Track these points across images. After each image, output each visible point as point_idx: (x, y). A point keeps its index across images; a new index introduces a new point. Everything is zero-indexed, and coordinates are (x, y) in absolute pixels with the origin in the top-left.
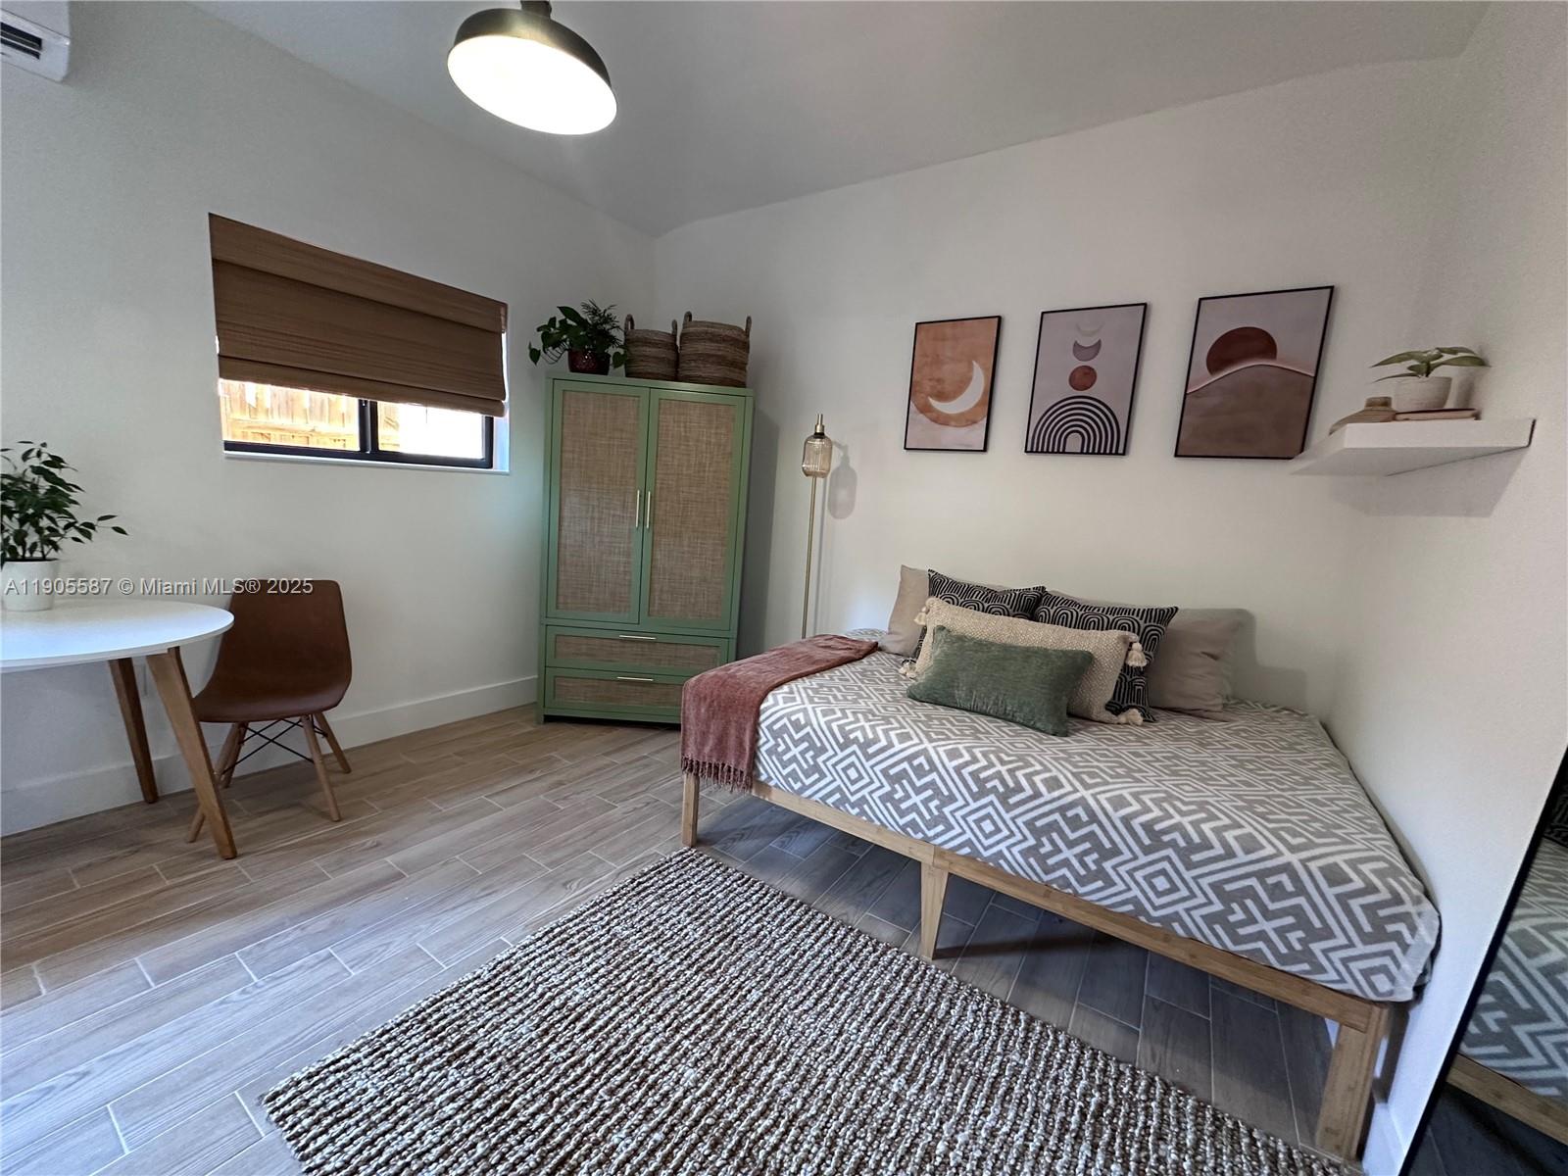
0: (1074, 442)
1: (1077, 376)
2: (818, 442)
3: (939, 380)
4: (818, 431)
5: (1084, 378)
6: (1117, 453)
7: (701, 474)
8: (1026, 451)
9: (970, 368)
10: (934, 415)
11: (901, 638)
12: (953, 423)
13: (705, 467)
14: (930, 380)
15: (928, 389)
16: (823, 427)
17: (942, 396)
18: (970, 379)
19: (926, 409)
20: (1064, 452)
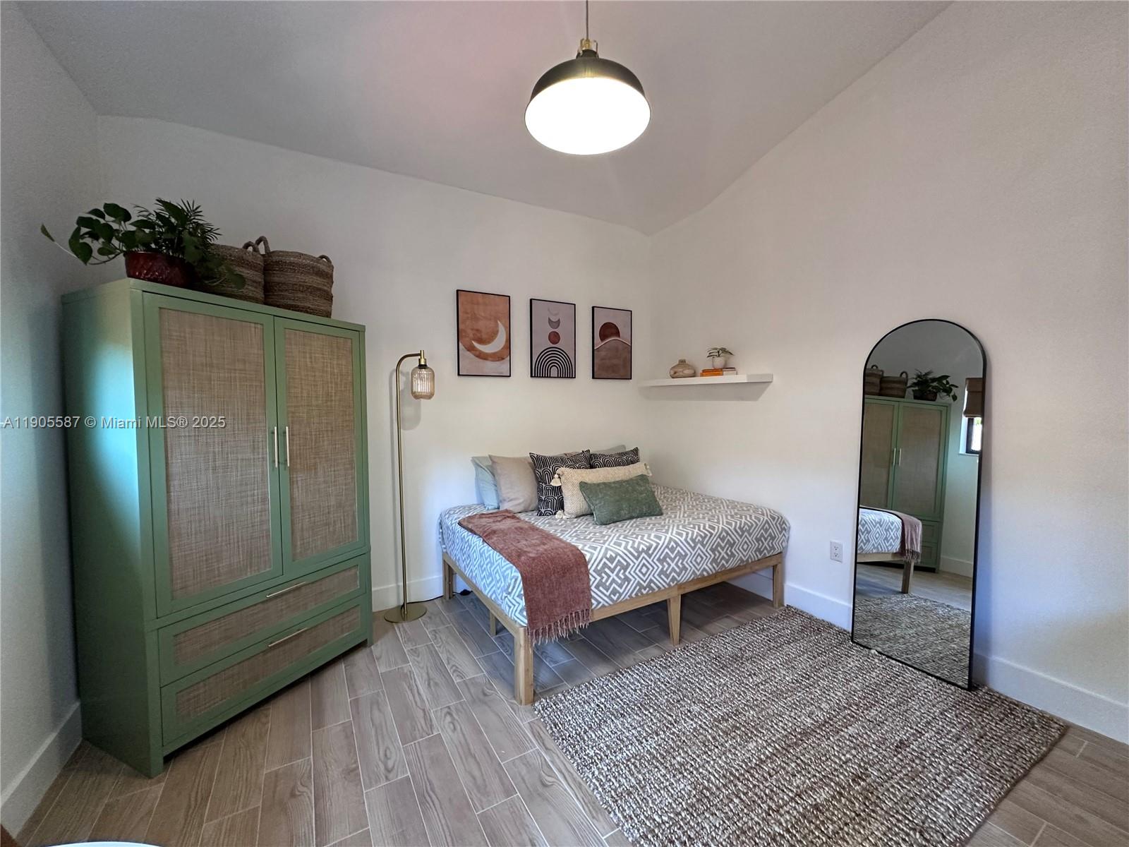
0: (554, 372)
1: (552, 337)
2: (424, 371)
3: (477, 330)
4: (423, 363)
5: (554, 338)
6: (572, 377)
7: (329, 403)
8: (531, 376)
9: (497, 326)
10: (477, 353)
11: (521, 501)
12: (490, 359)
13: (331, 396)
14: (472, 329)
15: (471, 335)
16: (425, 359)
17: (481, 341)
18: (498, 331)
19: (471, 349)
20: (550, 377)
